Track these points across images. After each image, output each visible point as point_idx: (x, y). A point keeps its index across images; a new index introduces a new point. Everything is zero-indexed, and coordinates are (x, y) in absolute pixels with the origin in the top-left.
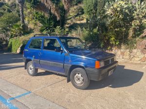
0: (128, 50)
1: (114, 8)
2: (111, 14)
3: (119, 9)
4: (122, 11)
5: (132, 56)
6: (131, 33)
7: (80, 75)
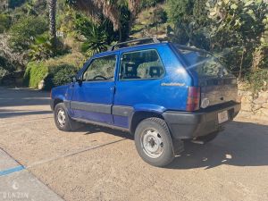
0: (249, 93)
1: (223, 5)
2: (219, 18)
3: (234, 7)
4: (241, 11)
5: (257, 106)
6: (258, 57)
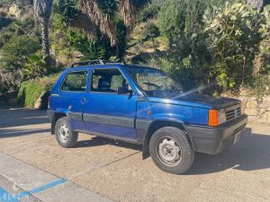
0: (254, 98)
1: (223, 17)
2: (219, 29)
3: (234, 18)
4: (240, 22)
5: (262, 110)
6: (258, 64)
7: (172, 142)
